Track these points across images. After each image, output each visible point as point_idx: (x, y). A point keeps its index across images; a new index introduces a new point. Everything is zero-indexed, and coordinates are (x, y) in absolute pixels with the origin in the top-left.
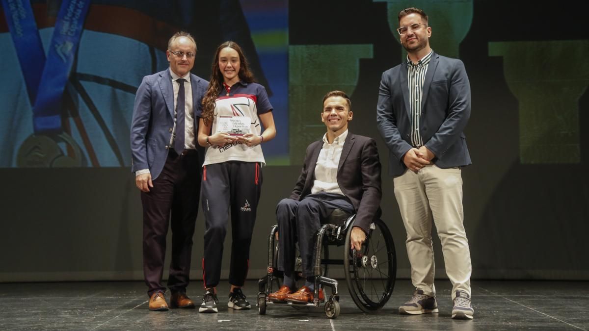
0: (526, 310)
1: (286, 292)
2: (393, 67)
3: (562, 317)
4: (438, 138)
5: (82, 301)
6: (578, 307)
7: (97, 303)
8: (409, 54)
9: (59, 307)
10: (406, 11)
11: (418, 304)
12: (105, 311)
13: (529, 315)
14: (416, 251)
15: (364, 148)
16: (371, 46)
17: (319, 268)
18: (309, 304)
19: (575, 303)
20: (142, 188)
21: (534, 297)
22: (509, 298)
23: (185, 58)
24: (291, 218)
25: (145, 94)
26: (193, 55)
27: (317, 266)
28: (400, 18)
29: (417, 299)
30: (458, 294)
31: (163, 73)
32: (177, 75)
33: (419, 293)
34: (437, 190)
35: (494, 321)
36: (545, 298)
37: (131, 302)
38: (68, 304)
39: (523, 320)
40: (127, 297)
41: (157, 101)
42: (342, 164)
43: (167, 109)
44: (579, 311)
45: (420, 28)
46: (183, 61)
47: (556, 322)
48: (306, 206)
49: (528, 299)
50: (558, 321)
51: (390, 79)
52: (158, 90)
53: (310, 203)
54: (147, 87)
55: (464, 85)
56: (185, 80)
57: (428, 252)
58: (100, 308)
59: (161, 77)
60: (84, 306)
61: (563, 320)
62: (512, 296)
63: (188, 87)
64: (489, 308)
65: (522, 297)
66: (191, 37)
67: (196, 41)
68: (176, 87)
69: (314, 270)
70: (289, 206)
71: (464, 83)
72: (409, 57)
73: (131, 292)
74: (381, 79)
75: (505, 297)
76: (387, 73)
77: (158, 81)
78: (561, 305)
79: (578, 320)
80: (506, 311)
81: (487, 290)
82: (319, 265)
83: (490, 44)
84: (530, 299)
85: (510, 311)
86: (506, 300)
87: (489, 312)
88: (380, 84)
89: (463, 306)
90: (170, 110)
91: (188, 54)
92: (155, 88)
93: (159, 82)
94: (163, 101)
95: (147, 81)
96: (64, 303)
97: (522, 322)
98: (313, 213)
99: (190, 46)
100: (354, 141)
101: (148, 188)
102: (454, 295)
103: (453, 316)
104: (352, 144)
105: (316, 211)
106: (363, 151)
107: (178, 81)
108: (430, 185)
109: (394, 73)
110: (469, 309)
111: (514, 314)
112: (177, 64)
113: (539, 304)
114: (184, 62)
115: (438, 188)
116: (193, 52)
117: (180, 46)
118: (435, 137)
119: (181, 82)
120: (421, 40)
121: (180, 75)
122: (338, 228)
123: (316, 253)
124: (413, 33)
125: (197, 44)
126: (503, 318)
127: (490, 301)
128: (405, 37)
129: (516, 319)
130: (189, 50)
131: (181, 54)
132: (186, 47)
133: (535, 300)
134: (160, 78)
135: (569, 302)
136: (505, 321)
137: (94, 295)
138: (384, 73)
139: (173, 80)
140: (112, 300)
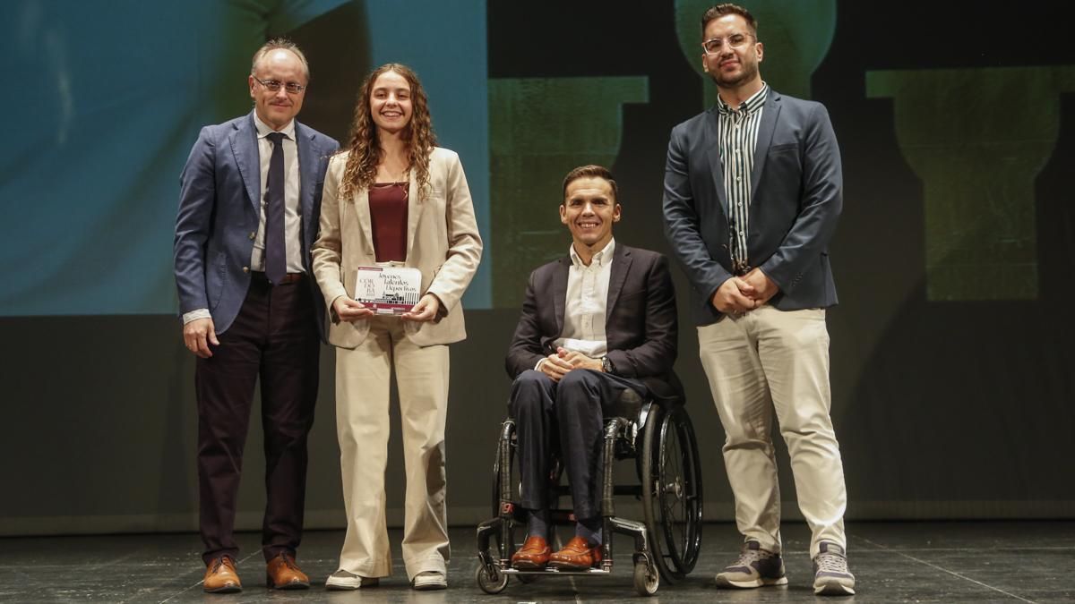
0: (944, 577)
1: (543, 548)
2: (691, 117)
3: (1013, 589)
4: (785, 254)
5: (95, 572)
6: (1041, 569)
7: (125, 575)
8: (721, 92)
9: (52, 584)
10: (718, 9)
11: (751, 568)
12: (140, 590)
13: (950, 585)
14: (742, 465)
15: (653, 271)
16: (645, 80)
17: (610, 502)
18: (594, 571)
19: (1034, 561)
20: (196, 349)
21: (956, 552)
22: (909, 553)
23: (282, 93)
24: (546, 407)
25: (203, 164)
26: (299, 88)
27: (607, 496)
28: (706, 22)
29: (748, 559)
30: (824, 548)
31: (242, 121)
32: (269, 125)
33: (751, 548)
34: (780, 351)
35: (887, 598)
36: (977, 553)
37: (191, 572)
38: (68, 577)
39: (942, 595)
40: (183, 564)
41: (228, 178)
42: (615, 301)
43: (245, 193)
44: (1044, 577)
45: (746, 42)
46: (278, 98)
47: (1003, 597)
48: (580, 383)
49: (947, 556)
50: (1006, 596)
51: (686, 140)
52: (229, 156)
53: (587, 377)
54: (207, 148)
55: (830, 151)
56: (284, 136)
57: (766, 466)
58: (131, 585)
59: (236, 129)
60: (99, 582)
61: (1017, 593)
62: (916, 550)
63: (290, 149)
64: (876, 573)
65: (934, 552)
66: (298, 52)
67: (307, 58)
68: (265, 150)
69: (601, 504)
70: (541, 383)
71: (828, 149)
72: (723, 98)
73: (189, 554)
74: (669, 139)
75: (903, 552)
76: (681, 129)
77: (229, 139)
78: (1008, 566)
79: (1043, 593)
80: (908, 579)
81: (868, 541)
82: (609, 494)
83: (869, 75)
84: (951, 556)
85: (915, 579)
86: (905, 558)
87: (876, 581)
88: (667, 149)
89: (834, 570)
90: (252, 196)
91: (290, 85)
92: (223, 152)
93: (232, 140)
94: (238, 177)
95: (207, 137)
96: (61, 576)
97: (939, 598)
98: (593, 396)
99: (293, 70)
100: (629, 258)
101: (208, 349)
102: (815, 550)
103: (818, 589)
104: (629, 264)
105: (596, 391)
106: (650, 279)
107: (269, 137)
108: (767, 343)
109: (693, 128)
110: (847, 576)
111: (923, 585)
112: (266, 103)
113: (966, 564)
114: (281, 100)
115: (782, 347)
116: (301, 82)
117: (275, 68)
118: (780, 254)
119: (276, 139)
120: (747, 65)
121: (273, 125)
122: (632, 425)
123: (603, 472)
124: (732, 51)
125: (310, 66)
126: (902, 593)
127: (876, 560)
128: (717, 59)
129: (929, 594)
130: (291, 77)
131: (275, 84)
132: (285, 70)
133: (960, 556)
134: (234, 132)
135: (1022, 560)
136: (909, 598)
137: (118, 561)
138: (674, 129)
139: (259, 136)
140: (152, 570)
